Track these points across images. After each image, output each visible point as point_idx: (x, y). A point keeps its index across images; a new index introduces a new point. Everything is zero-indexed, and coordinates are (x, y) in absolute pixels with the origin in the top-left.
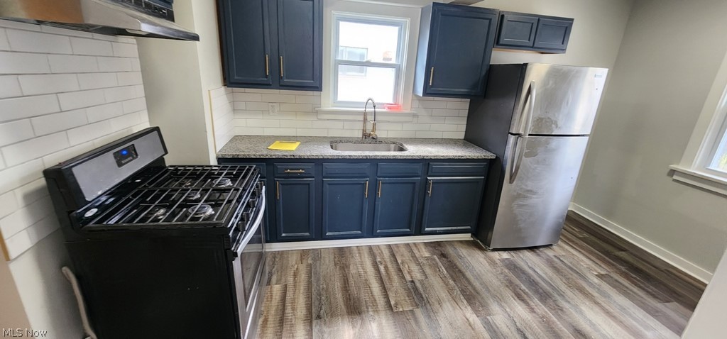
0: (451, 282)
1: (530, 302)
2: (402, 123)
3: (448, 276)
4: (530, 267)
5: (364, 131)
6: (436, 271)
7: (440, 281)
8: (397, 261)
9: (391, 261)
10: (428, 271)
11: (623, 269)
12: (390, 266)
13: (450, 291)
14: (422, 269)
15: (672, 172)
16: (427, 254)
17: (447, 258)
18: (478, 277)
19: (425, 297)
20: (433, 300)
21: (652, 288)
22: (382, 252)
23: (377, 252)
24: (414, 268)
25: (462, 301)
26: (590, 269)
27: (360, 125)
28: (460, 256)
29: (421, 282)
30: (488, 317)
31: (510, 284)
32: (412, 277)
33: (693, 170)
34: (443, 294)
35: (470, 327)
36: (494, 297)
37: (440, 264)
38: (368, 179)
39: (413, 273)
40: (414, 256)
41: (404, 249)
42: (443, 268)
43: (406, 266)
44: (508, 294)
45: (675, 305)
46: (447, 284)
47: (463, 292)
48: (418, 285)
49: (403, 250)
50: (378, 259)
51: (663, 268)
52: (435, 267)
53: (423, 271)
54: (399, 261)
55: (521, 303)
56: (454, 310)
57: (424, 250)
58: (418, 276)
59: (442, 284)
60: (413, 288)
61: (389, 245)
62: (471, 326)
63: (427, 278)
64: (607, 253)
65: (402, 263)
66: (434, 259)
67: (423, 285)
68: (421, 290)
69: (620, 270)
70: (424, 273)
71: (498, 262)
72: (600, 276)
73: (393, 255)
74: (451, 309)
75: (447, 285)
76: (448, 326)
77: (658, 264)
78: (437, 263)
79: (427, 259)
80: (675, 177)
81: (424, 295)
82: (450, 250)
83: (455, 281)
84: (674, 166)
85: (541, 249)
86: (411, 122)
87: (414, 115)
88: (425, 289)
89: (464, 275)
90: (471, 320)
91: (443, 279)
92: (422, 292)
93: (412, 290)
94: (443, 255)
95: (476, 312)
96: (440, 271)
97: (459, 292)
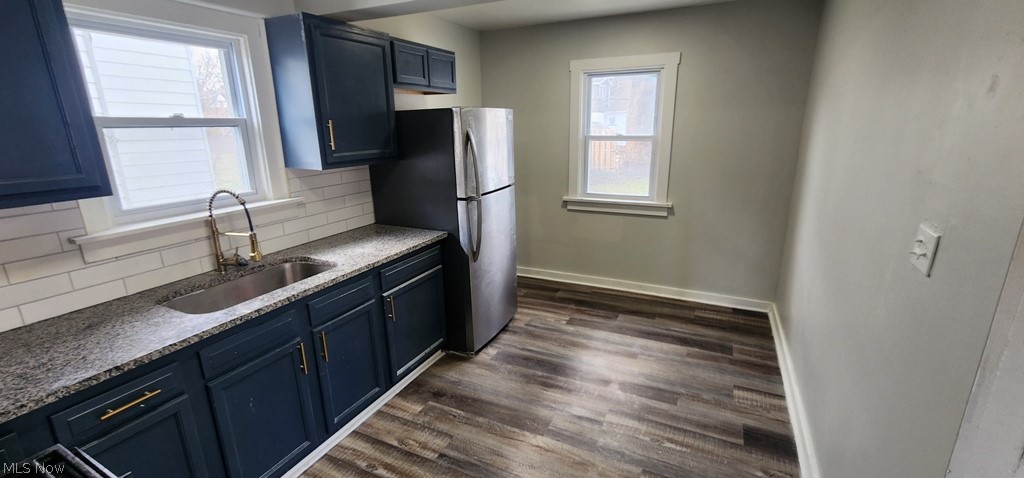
0: (481, 420)
1: (557, 383)
2: (282, 222)
3: (469, 415)
4: (523, 349)
5: (217, 256)
6: (451, 420)
7: (469, 428)
8: (392, 446)
9: (382, 452)
10: (443, 427)
11: (573, 306)
12: (389, 460)
13: (490, 430)
14: (434, 430)
15: (566, 203)
16: (418, 408)
17: (444, 395)
18: (497, 394)
19: (476, 462)
20: (488, 458)
21: (602, 313)
22: (354, 450)
23: (348, 457)
24: (423, 436)
25: (514, 432)
26: (559, 321)
27: (204, 248)
28: (453, 383)
29: (450, 446)
30: (550, 428)
31: (529, 379)
32: (434, 451)
33: (579, 198)
34: (490, 441)
35: (549, 453)
36: (531, 402)
37: (446, 408)
38: (298, 339)
39: (430, 444)
40: (405, 422)
41: (382, 422)
42: (454, 410)
43: (411, 442)
44: (537, 389)
45: (621, 317)
46: (479, 426)
47: (502, 420)
48: (452, 453)
49: (381, 424)
50: (363, 465)
51: (589, 291)
52: (443, 416)
53: (439, 432)
54: (395, 443)
55: (553, 390)
56: (517, 448)
57: (408, 405)
58: (440, 443)
59: (474, 430)
60: (453, 463)
61: (354, 432)
62: (547, 451)
63: (451, 437)
64: (552, 299)
65: (401, 441)
66: (434, 407)
67: (456, 449)
68: (462, 457)
69: (573, 309)
70: (440, 433)
71: (493, 362)
72: (570, 322)
73: (376, 442)
74: (514, 450)
75: (481, 427)
76: (533, 471)
77: (585, 290)
78: (442, 410)
79: (424, 412)
80: (569, 207)
81: (473, 461)
82: (437, 384)
83: (482, 416)
84: (565, 198)
85: (510, 325)
86: (296, 218)
87: (300, 205)
88: (465, 451)
89: (483, 402)
90: (541, 444)
91: (468, 422)
92: (467, 458)
93: (454, 467)
94: (438, 395)
95: (535, 431)
96: (455, 416)
97: (499, 424)
